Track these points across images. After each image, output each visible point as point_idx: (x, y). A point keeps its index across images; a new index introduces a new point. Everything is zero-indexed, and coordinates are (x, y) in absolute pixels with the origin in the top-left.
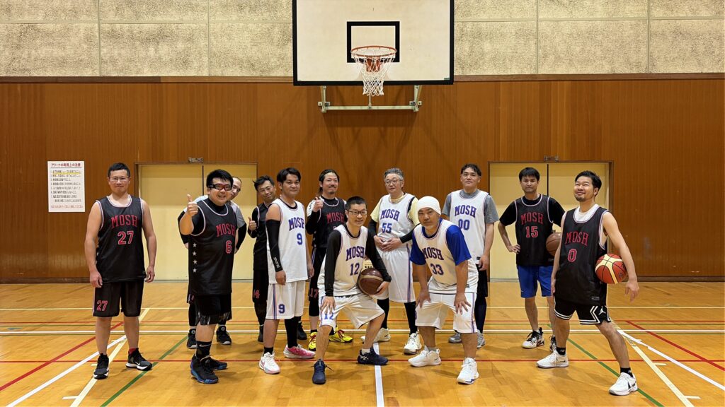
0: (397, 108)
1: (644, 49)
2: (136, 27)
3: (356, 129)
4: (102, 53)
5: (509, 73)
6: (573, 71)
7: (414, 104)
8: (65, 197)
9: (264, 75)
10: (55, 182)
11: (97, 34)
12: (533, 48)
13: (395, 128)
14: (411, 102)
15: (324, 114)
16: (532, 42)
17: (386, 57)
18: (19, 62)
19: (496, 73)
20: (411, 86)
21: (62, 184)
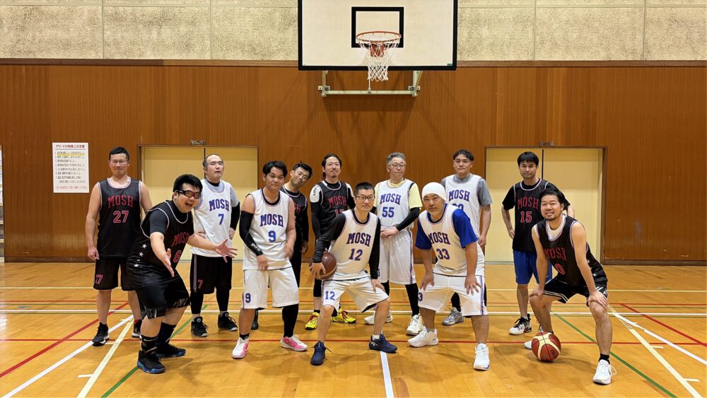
0: (396, 92)
1: (639, 37)
2: (139, 11)
3: (356, 113)
4: (105, 35)
5: (507, 59)
6: (569, 58)
7: (413, 89)
8: (69, 178)
9: (265, 59)
10: (60, 163)
11: (100, 17)
12: (530, 35)
13: (393, 113)
14: (409, 87)
15: (324, 98)
16: (530, 29)
17: (391, 43)
18: (23, 44)
19: (493, 59)
20: (409, 71)
21: (67, 165)
